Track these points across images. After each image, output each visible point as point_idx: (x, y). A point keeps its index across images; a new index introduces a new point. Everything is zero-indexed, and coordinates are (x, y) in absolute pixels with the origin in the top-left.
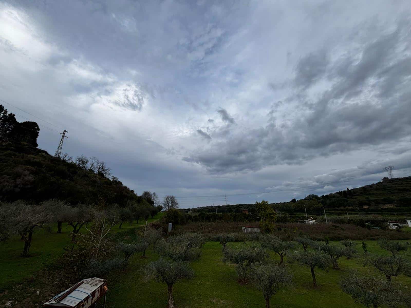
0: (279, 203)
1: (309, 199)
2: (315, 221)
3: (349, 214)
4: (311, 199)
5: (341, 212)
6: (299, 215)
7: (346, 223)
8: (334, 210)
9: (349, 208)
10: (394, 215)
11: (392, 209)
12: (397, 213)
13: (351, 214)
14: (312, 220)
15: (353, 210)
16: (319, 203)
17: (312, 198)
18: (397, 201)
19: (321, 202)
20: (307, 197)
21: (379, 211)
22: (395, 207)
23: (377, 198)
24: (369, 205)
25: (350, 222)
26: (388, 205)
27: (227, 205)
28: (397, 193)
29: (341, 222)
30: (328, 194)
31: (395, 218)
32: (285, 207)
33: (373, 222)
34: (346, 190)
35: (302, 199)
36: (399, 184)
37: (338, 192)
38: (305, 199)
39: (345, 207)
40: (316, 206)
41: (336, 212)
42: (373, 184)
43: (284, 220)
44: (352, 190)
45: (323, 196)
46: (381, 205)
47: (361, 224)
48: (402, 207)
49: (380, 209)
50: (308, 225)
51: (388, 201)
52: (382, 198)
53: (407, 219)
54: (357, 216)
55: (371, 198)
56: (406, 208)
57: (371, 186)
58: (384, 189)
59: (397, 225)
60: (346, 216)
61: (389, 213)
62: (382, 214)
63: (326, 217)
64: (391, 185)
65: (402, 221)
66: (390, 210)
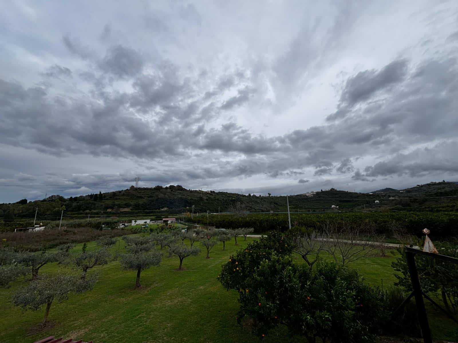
1: (49, 201)
2: (44, 227)
3: (90, 217)
4: (52, 201)
5: (84, 215)
6: (24, 221)
7: (83, 227)
8: (78, 214)
9: (95, 211)
10: (126, 216)
11: (128, 212)
12: (129, 215)
13: (94, 217)
14: (40, 227)
15: (97, 214)
16: (62, 206)
18: (133, 205)
19: (65, 205)
20: (47, 198)
21: (118, 214)
22: (130, 210)
23: (120, 203)
24: (112, 208)
25: (89, 225)
26: (126, 209)
28: (135, 199)
29: (79, 225)
30: (78, 196)
31: (124, 219)
33: (108, 224)
34: (99, 193)
36: (140, 193)
37: (90, 194)
38: (44, 200)
39: (90, 211)
40: (57, 209)
41: (79, 216)
42: (123, 190)
44: (104, 194)
45: (71, 197)
46: (121, 209)
47: (98, 226)
48: (134, 211)
49: (119, 212)
50: (32, 233)
51: (127, 206)
52: (124, 203)
53: (133, 220)
54: (98, 218)
55: (117, 202)
56: (137, 211)
57: (120, 192)
58: (128, 195)
59: (124, 225)
60: (87, 220)
61: (124, 215)
62: (119, 217)
63: (61, 222)
64: (134, 193)
65: (130, 222)
66: (126, 213)
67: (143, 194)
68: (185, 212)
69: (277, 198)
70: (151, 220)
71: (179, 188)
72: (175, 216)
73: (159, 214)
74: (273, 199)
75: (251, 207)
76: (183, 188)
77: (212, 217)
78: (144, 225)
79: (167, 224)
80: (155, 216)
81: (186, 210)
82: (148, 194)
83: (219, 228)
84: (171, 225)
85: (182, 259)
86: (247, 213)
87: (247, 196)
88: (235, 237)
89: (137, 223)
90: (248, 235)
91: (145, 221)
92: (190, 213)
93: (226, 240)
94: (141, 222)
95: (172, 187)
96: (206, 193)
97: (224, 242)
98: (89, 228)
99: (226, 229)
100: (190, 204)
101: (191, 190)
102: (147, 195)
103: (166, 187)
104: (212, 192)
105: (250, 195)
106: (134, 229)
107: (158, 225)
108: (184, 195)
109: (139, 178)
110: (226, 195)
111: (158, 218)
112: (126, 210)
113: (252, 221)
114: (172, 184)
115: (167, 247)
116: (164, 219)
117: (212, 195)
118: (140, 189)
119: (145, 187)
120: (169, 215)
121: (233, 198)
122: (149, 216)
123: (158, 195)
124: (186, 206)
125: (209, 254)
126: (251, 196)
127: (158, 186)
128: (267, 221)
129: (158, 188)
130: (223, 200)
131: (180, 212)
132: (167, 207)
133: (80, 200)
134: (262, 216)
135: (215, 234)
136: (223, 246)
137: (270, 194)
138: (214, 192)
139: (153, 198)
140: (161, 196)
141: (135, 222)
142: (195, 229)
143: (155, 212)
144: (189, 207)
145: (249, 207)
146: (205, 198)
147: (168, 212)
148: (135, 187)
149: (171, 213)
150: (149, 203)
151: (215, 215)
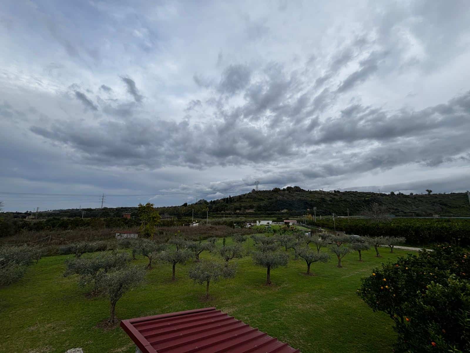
0: (170, 206)
1: (199, 204)
2: (198, 224)
3: (225, 217)
4: (201, 204)
5: (221, 215)
6: (187, 219)
7: (221, 224)
8: (217, 214)
9: (228, 212)
10: (251, 217)
11: (252, 213)
12: (254, 216)
13: (227, 217)
14: (196, 223)
15: (230, 214)
17: (203, 203)
18: (256, 207)
19: (208, 207)
20: (198, 202)
23: (245, 205)
24: (240, 209)
25: (225, 223)
27: (103, 207)
28: (257, 201)
29: (219, 223)
30: (216, 200)
31: (250, 219)
32: (175, 211)
33: (238, 223)
34: (229, 197)
35: (193, 204)
37: (223, 198)
38: (196, 204)
39: (225, 211)
40: (204, 210)
41: (218, 216)
42: (246, 194)
43: (171, 224)
44: (232, 197)
45: (211, 201)
46: (247, 210)
47: (231, 225)
48: (257, 212)
49: (245, 213)
50: (192, 227)
51: (251, 207)
52: (249, 205)
53: (257, 220)
54: (231, 218)
55: (242, 205)
56: (259, 212)
57: (244, 195)
58: (251, 198)
59: (251, 224)
60: (223, 219)
61: (249, 216)
62: (245, 217)
63: (207, 220)
64: (255, 195)
65: (255, 222)
66: (250, 214)
67: (263, 197)
68: (306, 214)
69: (444, 196)
70: (273, 221)
71: (297, 189)
72: (296, 219)
73: (280, 216)
74: (436, 197)
75: (396, 209)
76: (301, 189)
77: (340, 221)
78: (267, 226)
79: (289, 226)
80: (276, 217)
81: (307, 212)
82: (267, 196)
83: (350, 234)
84: (293, 227)
85: (310, 263)
86: (390, 217)
87: (389, 195)
88: (376, 246)
89: (261, 223)
90: (395, 245)
91: (268, 222)
92: (312, 215)
93: (363, 249)
94: (264, 223)
95: (289, 189)
96: (329, 194)
97: (360, 251)
98: (225, 226)
99: (360, 236)
100: (311, 207)
101: (311, 191)
102: (266, 198)
103: (284, 189)
104: (337, 193)
105: (392, 194)
106: (259, 229)
107: (280, 227)
108: (303, 197)
109: (258, 182)
110: (356, 195)
111: (279, 220)
112: (251, 211)
113: (401, 228)
114: (289, 186)
115: (292, 249)
116: (285, 221)
117: (337, 195)
118: (259, 191)
119: (265, 190)
120: (289, 217)
121: (367, 199)
122: (271, 217)
123: (277, 197)
124: (306, 208)
125: (341, 263)
126: (395, 195)
127: (276, 188)
128: (429, 229)
129: (276, 190)
130: (352, 201)
131: (300, 214)
132: (287, 209)
133: (217, 203)
134: (417, 222)
135: (345, 241)
136: (358, 256)
137: (430, 191)
138: (338, 192)
139: (272, 200)
140: (280, 197)
141: (260, 222)
142: (320, 233)
143: (275, 213)
144: (310, 209)
145: (393, 209)
146: (328, 199)
147: (288, 214)
148: (256, 190)
149: (291, 215)
150: (269, 205)
151: (343, 218)
